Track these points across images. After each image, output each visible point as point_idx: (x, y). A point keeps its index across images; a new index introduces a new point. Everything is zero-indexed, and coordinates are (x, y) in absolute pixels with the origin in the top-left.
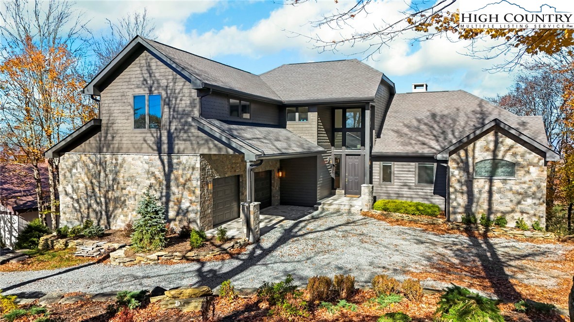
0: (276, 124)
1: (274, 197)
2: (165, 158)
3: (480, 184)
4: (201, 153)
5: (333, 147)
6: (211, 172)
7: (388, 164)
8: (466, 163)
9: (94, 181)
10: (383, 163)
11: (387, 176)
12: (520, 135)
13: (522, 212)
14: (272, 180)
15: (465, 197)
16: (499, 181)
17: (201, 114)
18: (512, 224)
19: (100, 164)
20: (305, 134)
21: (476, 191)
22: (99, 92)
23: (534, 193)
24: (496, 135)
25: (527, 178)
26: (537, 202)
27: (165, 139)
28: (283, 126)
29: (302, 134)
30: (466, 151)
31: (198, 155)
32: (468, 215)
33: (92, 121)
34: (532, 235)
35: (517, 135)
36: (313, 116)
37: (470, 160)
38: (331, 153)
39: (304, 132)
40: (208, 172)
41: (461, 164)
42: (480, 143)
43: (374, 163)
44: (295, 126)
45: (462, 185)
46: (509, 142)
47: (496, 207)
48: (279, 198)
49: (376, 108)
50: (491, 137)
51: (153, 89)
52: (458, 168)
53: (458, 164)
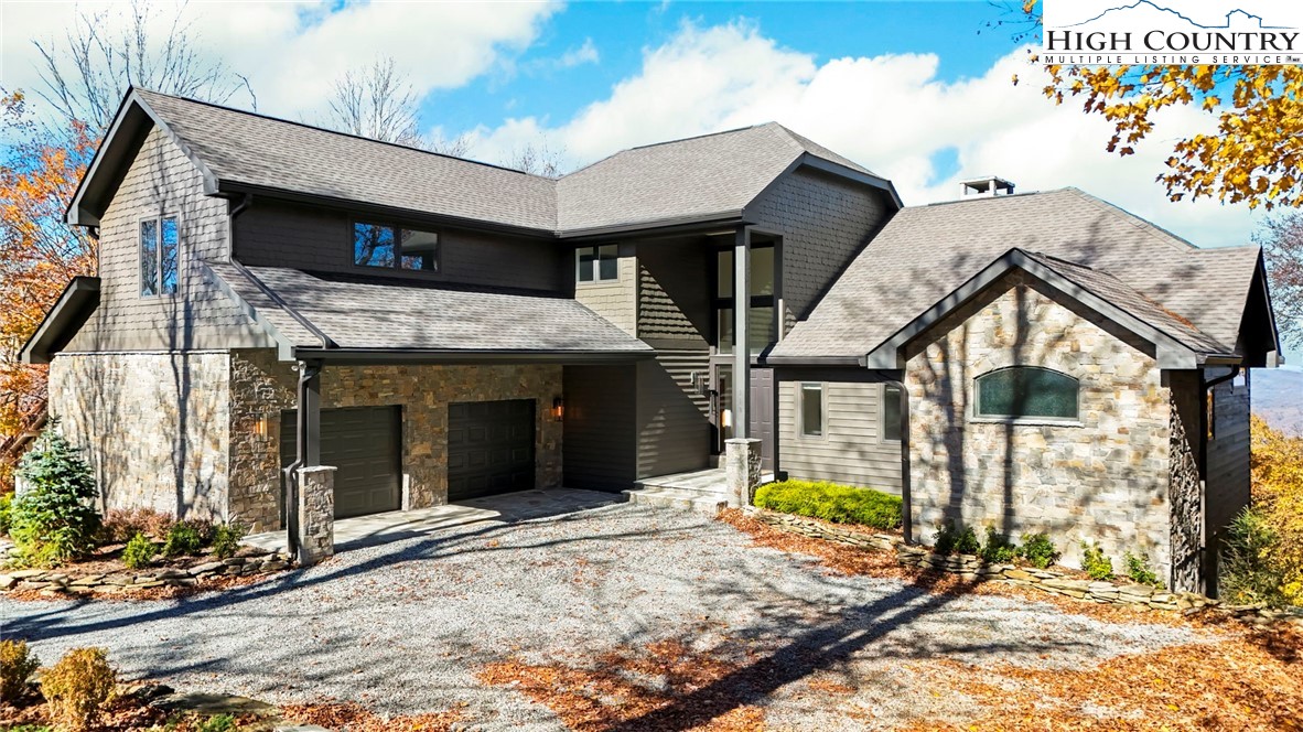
0: (548, 288)
1: (540, 466)
2: (179, 360)
3: (982, 441)
4: (230, 346)
5: (712, 348)
6: (271, 395)
7: (813, 386)
8: (946, 383)
9: (88, 414)
10: (803, 385)
11: (813, 419)
12: (1076, 292)
13: (1100, 529)
14: (537, 424)
15: (945, 476)
16: (1036, 429)
17: (234, 256)
18: (1071, 560)
19: (96, 378)
20: (612, 313)
21: (971, 460)
22: (96, 219)
23: (1128, 472)
24: (1021, 297)
25: (1110, 426)
26: (1142, 496)
27: (180, 315)
28: (568, 293)
29: (606, 313)
30: (944, 348)
31: (225, 351)
32: (951, 529)
33: (75, 283)
34: (1115, 596)
35: (1069, 292)
36: (627, 266)
37: (955, 369)
38: (708, 361)
39: (609, 306)
40: (260, 393)
41: (931, 387)
42: (980, 322)
43: (781, 384)
44: (593, 292)
45: (935, 443)
46: (1058, 315)
47: (1024, 509)
48: (560, 469)
49: (785, 242)
50: (1006, 304)
51: (167, 205)
52: (928, 395)
53: (924, 383)
